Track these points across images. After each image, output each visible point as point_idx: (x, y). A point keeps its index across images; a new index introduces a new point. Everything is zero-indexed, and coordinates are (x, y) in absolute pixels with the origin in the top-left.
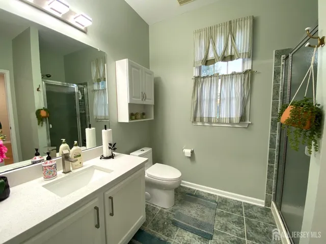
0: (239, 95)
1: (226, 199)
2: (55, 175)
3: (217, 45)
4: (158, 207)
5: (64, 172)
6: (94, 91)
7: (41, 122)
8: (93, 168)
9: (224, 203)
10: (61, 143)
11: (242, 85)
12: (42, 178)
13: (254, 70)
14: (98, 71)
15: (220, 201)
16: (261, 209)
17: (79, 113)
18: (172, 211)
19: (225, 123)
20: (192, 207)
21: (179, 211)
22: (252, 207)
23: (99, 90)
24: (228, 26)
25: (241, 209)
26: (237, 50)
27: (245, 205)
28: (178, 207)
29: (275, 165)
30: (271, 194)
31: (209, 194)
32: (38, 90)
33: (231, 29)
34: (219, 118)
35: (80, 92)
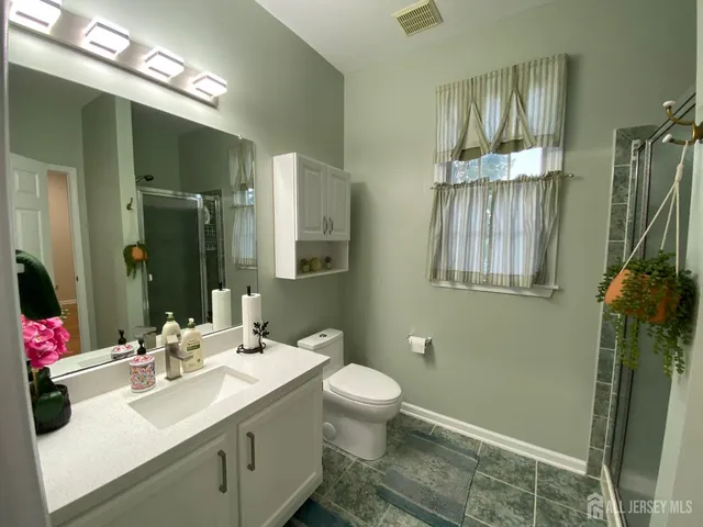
0: (532, 226)
1: (500, 450)
2: (151, 384)
3: (486, 119)
4: (350, 457)
5: (167, 378)
6: (235, 207)
7: (133, 271)
8: (222, 371)
9: (493, 459)
10: (165, 319)
11: (541, 205)
12: (129, 388)
13: (567, 171)
14: (243, 166)
15: (486, 454)
16: (576, 479)
17: (204, 251)
18: (379, 467)
19: (502, 286)
20: (421, 463)
21: (394, 468)
22: (556, 473)
23: (243, 207)
24: (510, 77)
25: (531, 477)
26: (530, 131)
27: (542, 467)
28: (393, 459)
29: (613, 384)
30: (602, 447)
31: (462, 436)
32: (129, 207)
33: (516, 84)
34: (488, 275)
35: (206, 210)
